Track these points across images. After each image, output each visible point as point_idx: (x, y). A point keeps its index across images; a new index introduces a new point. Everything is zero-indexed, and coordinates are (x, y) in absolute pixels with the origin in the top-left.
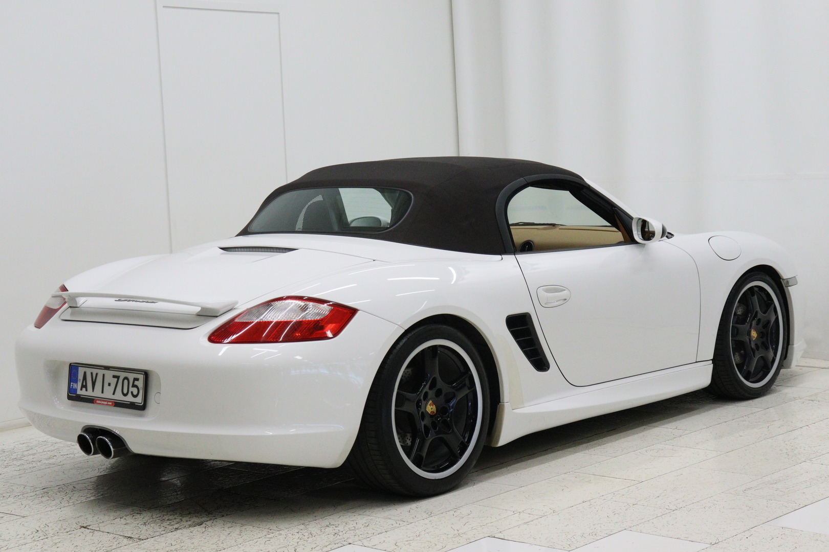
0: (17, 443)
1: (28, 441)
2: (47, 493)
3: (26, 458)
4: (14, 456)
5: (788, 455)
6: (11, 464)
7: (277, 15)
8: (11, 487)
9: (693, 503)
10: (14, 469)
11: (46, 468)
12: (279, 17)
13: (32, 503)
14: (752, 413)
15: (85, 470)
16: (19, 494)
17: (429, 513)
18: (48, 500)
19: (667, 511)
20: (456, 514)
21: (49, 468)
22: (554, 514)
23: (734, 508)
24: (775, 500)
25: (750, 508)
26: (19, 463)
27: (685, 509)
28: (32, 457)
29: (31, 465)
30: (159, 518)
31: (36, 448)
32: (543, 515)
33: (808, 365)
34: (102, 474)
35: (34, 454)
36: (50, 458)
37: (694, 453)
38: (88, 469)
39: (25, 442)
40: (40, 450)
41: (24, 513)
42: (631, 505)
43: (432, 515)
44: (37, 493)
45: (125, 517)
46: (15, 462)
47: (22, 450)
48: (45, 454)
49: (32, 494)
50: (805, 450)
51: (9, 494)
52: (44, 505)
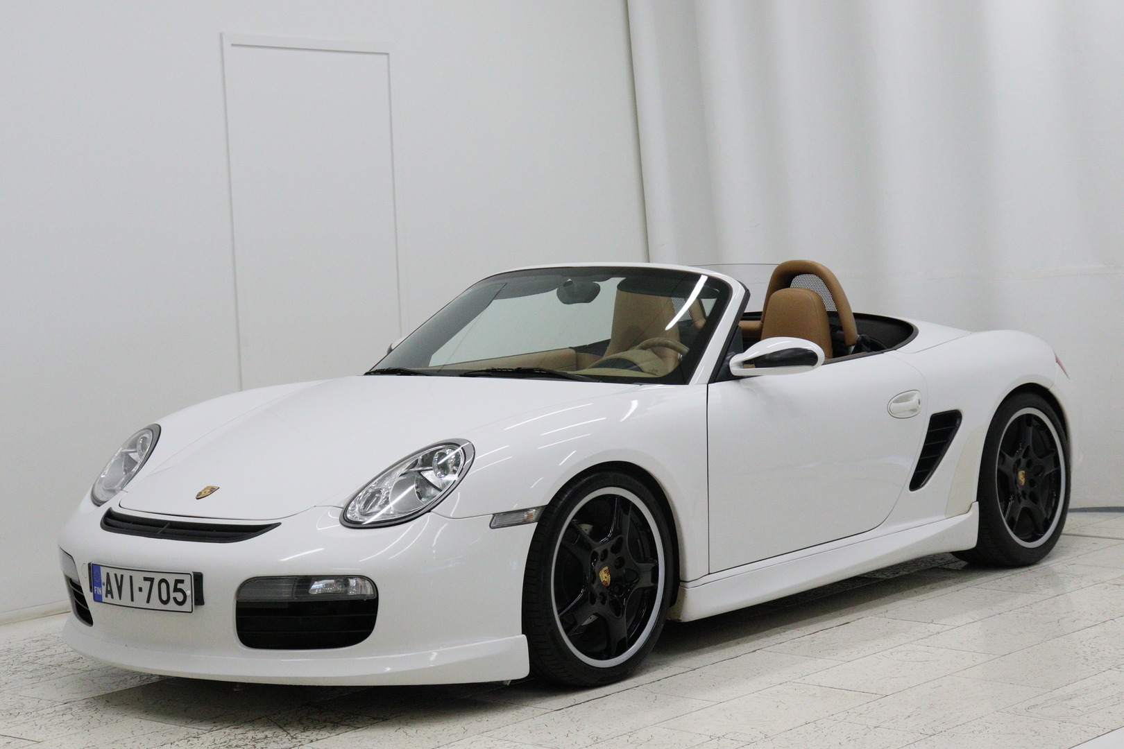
0: (28, 641)
1: (44, 638)
2: (71, 709)
3: (40, 661)
4: (25, 658)
5: (1087, 660)
6: (21, 669)
7: (385, 57)
8: (21, 701)
9: (957, 726)
10: (24, 676)
11: (68, 675)
12: (389, 59)
13: (50, 723)
14: (1036, 602)
15: (123, 678)
16: (31, 711)
17: (595, 739)
18: (72, 719)
19: (922, 737)
20: (631, 740)
21: (72, 674)
22: (765, 740)
23: (1013, 733)
24: (1070, 722)
25: (1036, 732)
26: (31, 668)
27: (946, 733)
28: (48, 659)
29: (48, 672)
30: (224, 744)
31: (54, 647)
32: (751, 741)
33: (1112, 536)
34: (146, 683)
35: (52, 656)
36: (73, 661)
37: (956, 657)
38: (126, 677)
39: (40, 638)
40: (60, 650)
41: (38, 737)
42: (872, 728)
43: (599, 740)
44: (57, 709)
45: (177, 743)
46: (25, 667)
47: (35, 651)
48: (67, 656)
49: (50, 710)
50: (1109, 653)
51: (18, 711)
52: (66, 726)
